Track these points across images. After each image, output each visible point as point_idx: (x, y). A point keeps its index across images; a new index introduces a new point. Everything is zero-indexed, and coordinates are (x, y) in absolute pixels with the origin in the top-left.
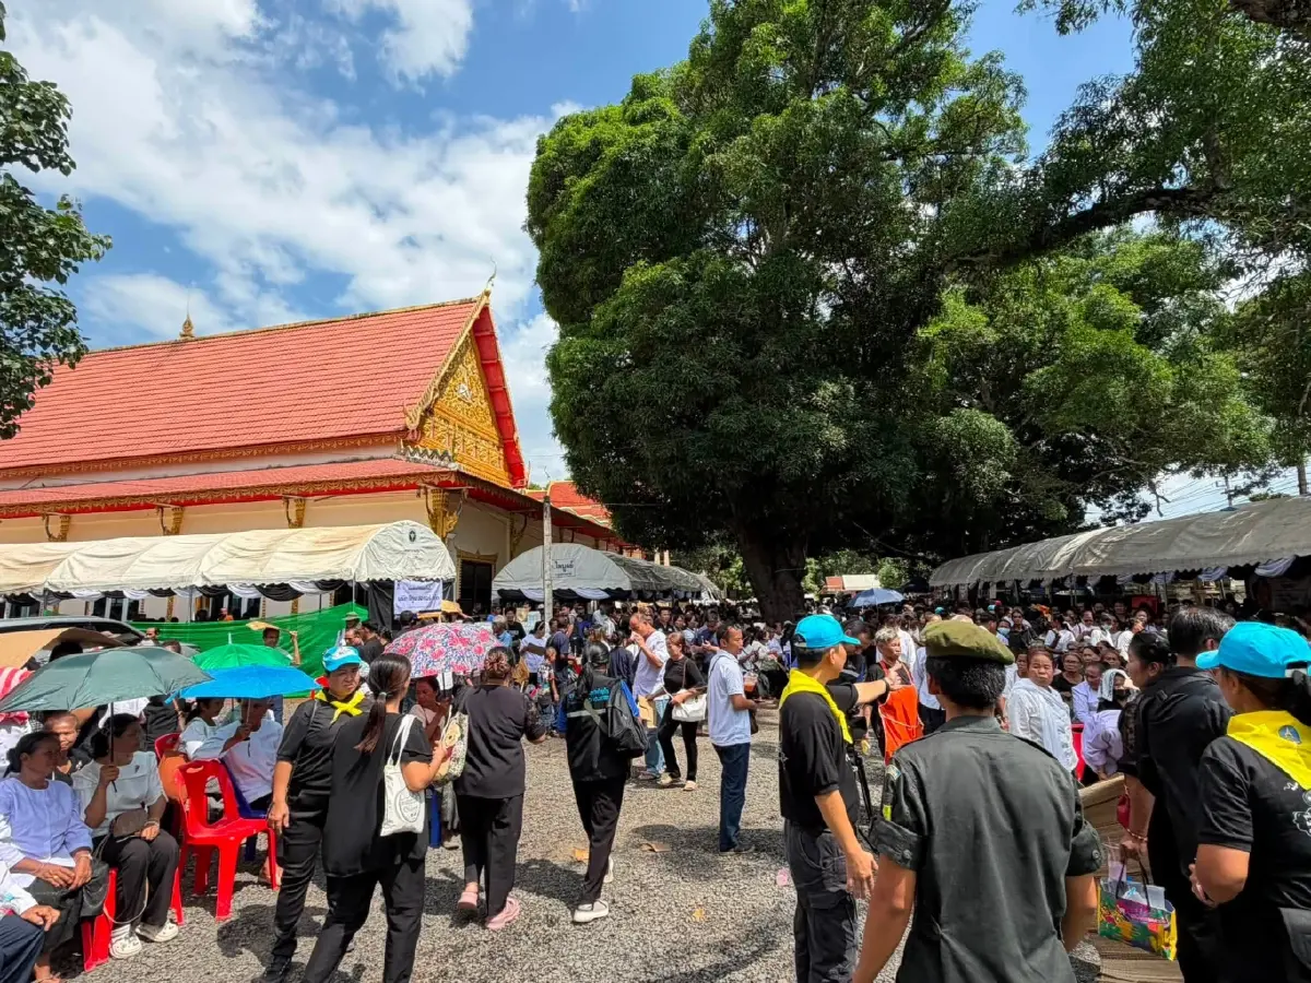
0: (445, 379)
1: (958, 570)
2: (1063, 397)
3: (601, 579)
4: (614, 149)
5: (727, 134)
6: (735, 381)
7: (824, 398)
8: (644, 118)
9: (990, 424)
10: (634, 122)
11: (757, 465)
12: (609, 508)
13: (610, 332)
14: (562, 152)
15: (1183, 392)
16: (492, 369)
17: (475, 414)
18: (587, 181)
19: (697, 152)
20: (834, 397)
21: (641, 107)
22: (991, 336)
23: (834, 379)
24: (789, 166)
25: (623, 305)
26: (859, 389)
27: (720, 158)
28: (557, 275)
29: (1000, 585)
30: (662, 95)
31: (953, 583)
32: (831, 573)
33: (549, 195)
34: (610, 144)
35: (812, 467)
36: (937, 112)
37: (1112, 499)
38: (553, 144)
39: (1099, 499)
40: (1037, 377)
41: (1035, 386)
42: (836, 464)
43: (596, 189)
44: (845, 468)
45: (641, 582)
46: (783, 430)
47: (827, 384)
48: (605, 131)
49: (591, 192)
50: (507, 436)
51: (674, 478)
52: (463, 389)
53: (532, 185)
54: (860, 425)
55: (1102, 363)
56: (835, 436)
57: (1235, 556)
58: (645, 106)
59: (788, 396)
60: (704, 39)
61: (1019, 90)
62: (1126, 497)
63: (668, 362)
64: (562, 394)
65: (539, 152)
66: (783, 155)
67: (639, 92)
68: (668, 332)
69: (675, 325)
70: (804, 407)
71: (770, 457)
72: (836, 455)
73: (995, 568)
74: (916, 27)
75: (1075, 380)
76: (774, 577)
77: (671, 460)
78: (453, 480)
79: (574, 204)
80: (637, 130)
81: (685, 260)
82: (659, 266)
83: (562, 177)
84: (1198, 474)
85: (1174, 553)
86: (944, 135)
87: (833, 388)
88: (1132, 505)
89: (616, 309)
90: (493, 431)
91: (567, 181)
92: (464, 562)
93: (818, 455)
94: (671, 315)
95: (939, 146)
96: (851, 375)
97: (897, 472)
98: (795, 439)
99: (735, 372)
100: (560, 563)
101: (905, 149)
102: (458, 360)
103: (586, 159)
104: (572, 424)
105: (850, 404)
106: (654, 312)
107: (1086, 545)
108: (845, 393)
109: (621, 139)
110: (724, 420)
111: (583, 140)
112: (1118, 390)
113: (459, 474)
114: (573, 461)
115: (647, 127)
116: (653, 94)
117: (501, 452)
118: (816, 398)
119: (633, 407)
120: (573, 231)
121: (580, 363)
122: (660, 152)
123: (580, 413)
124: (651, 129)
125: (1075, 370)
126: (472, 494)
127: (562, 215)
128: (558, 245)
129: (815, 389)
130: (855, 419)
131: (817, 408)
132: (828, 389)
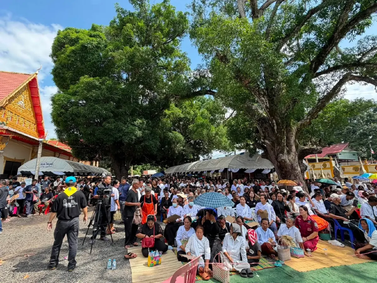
0: (12, 98)
1: (171, 169)
2: (195, 132)
3: (63, 169)
4: (82, 41)
5: (117, 48)
6: (112, 115)
7: (137, 123)
8: (94, 36)
9: (180, 135)
10: (91, 36)
11: (116, 138)
12: (71, 147)
13: (74, 94)
14: (65, 37)
15: (217, 134)
16: (35, 99)
17: (26, 112)
18: (73, 48)
19: (107, 50)
20: (140, 123)
21: (93, 33)
22: (182, 116)
23: (141, 119)
24: (132, 62)
25: (79, 87)
26: (147, 123)
27: (114, 54)
28: (59, 73)
29: (178, 173)
30: (101, 32)
31: (169, 173)
32: (145, 170)
33: (59, 48)
34: (81, 40)
35: (132, 141)
36: (173, 62)
37: (205, 156)
38: (63, 34)
39: (203, 155)
40: (191, 126)
41: (190, 128)
42: (139, 141)
43: (75, 51)
44: (141, 142)
45: (78, 170)
46: (125, 130)
47: (139, 120)
48: (81, 35)
49: (73, 51)
50: (39, 121)
51: (91, 140)
52: (21, 103)
53: (54, 44)
54: (147, 131)
55: (202, 125)
56: (139, 133)
57: (216, 168)
58: (95, 33)
59: (128, 121)
60: (115, 22)
61: (190, 62)
62: (208, 155)
63: (92, 106)
64: (55, 109)
65: (58, 34)
66: (131, 58)
67: (94, 29)
68: (92, 97)
69: (95, 96)
70: (132, 125)
71: (120, 137)
72: (139, 138)
73: (178, 169)
74: (168, 40)
75: (198, 128)
76: (121, 170)
77: (90, 134)
78: (4, 132)
79: (67, 53)
80: (91, 38)
81: (101, 79)
82: (92, 78)
83: (64, 44)
84: (220, 152)
85: (208, 167)
86: (175, 67)
87: (140, 121)
88: (209, 157)
89: (77, 88)
90: (33, 119)
91: (66, 46)
92: (7, 161)
93: (134, 137)
94: (94, 93)
95: (173, 69)
96: (146, 119)
97: (154, 144)
98: (128, 133)
99: (112, 112)
100: (48, 163)
101: (166, 67)
102: (19, 93)
103: (74, 42)
104: (57, 119)
105: (144, 126)
106: (89, 91)
107: (194, 164)
108: (143, 123)
109: (85, 40)
110: (107, 125)
111: (74, 36)
112: (205, 132)
113: (7, 130)
114: (58, 132)
115: (94, 39)
116: (98, 31)
117: (36, 126)
118: (136, 123)
119: (79, 117)
120: (66, 61)
121: (62, 101)
122: (98, 47)
123: (61, 116)
124: (96, 40)
125: (198, 126)
126: (13, 138)
127: (62, 55)
128: (60, 64)
129: (135, 121)
130: (145, 130)
131: (135, 126)
132: (138, 121)
